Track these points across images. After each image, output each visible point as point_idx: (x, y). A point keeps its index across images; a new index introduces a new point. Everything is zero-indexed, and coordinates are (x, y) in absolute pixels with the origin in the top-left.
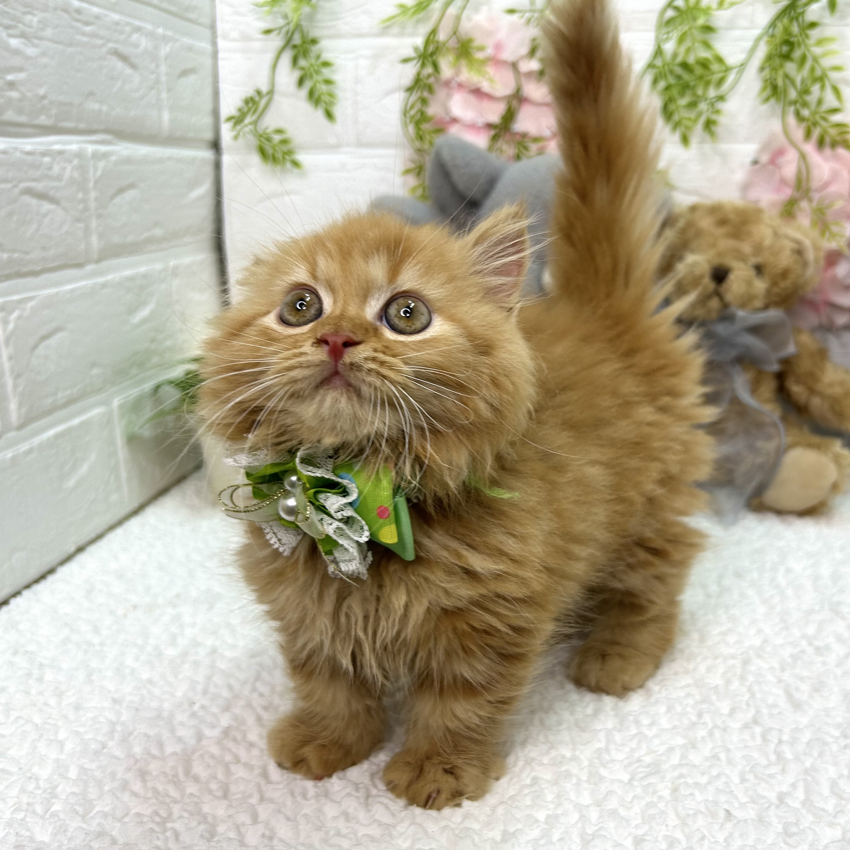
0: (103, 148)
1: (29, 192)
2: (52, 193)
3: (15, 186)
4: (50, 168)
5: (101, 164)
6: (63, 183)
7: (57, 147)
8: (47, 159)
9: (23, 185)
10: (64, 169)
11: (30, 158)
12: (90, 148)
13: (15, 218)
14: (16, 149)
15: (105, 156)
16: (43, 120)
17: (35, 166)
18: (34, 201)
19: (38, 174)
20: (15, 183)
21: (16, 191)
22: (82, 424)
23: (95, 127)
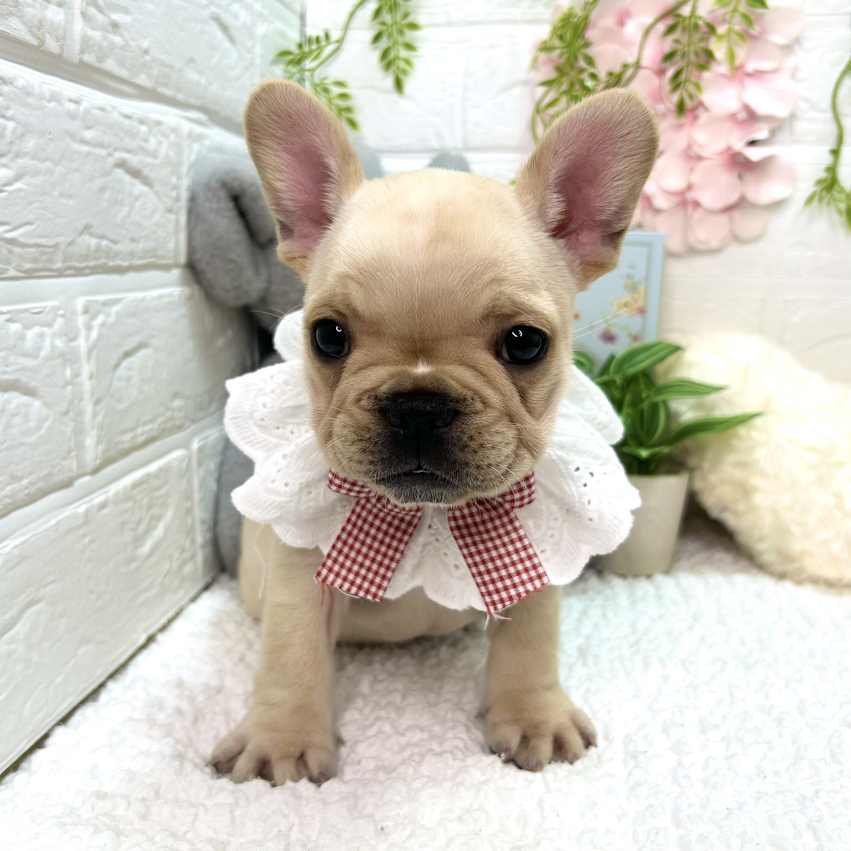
0: (198, 129)
1: (121, 164)
2: (146, 171)
3: (110, 155)
4: (146, 140)
5: (196, 147)
6: (158, 162)
7: (155, 116)
8: (144, 128)
9: (119, 155)
10: (160, 143)
11: (127, 122)
12: (187, 126)
13: (107, 194)
14: (114, 108)
15: (199, 138)
16: (143, 80)
17: (132, 134)
18: (127, 178)
19: (133, 145)
20: (110, 150)
21: (111, 161)
22: (160, 470)
23: (192, 101)
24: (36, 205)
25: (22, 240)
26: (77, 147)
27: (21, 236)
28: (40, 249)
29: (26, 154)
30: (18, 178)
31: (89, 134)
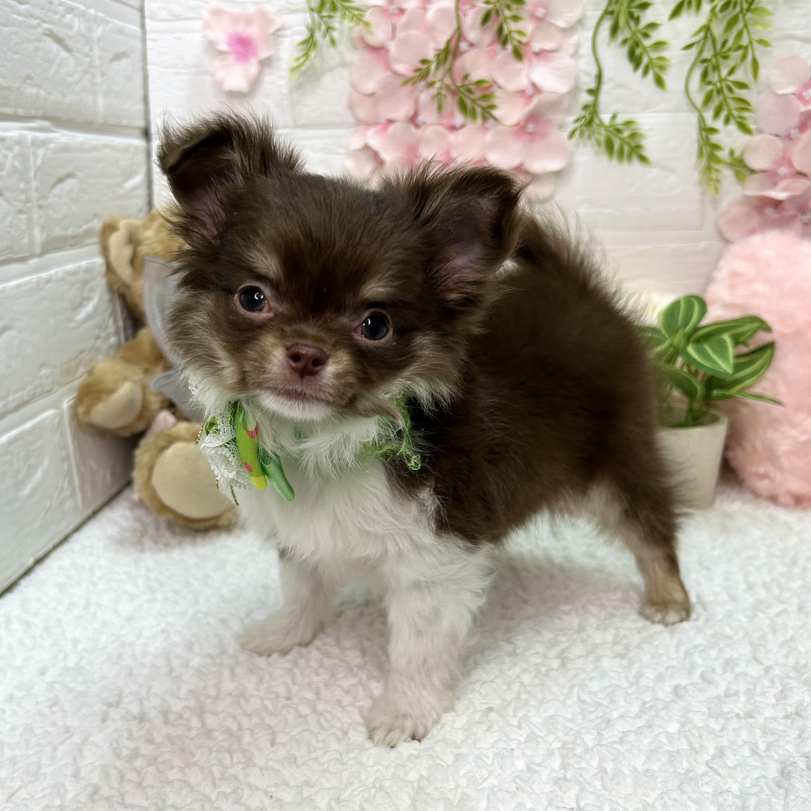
0: (42, 136)
5: (41, 152)
6: (5, 172)
10: (5, 156)
12: (30, 135)
15: (44, 143)
22: (34, 428)
23: (33, 113)
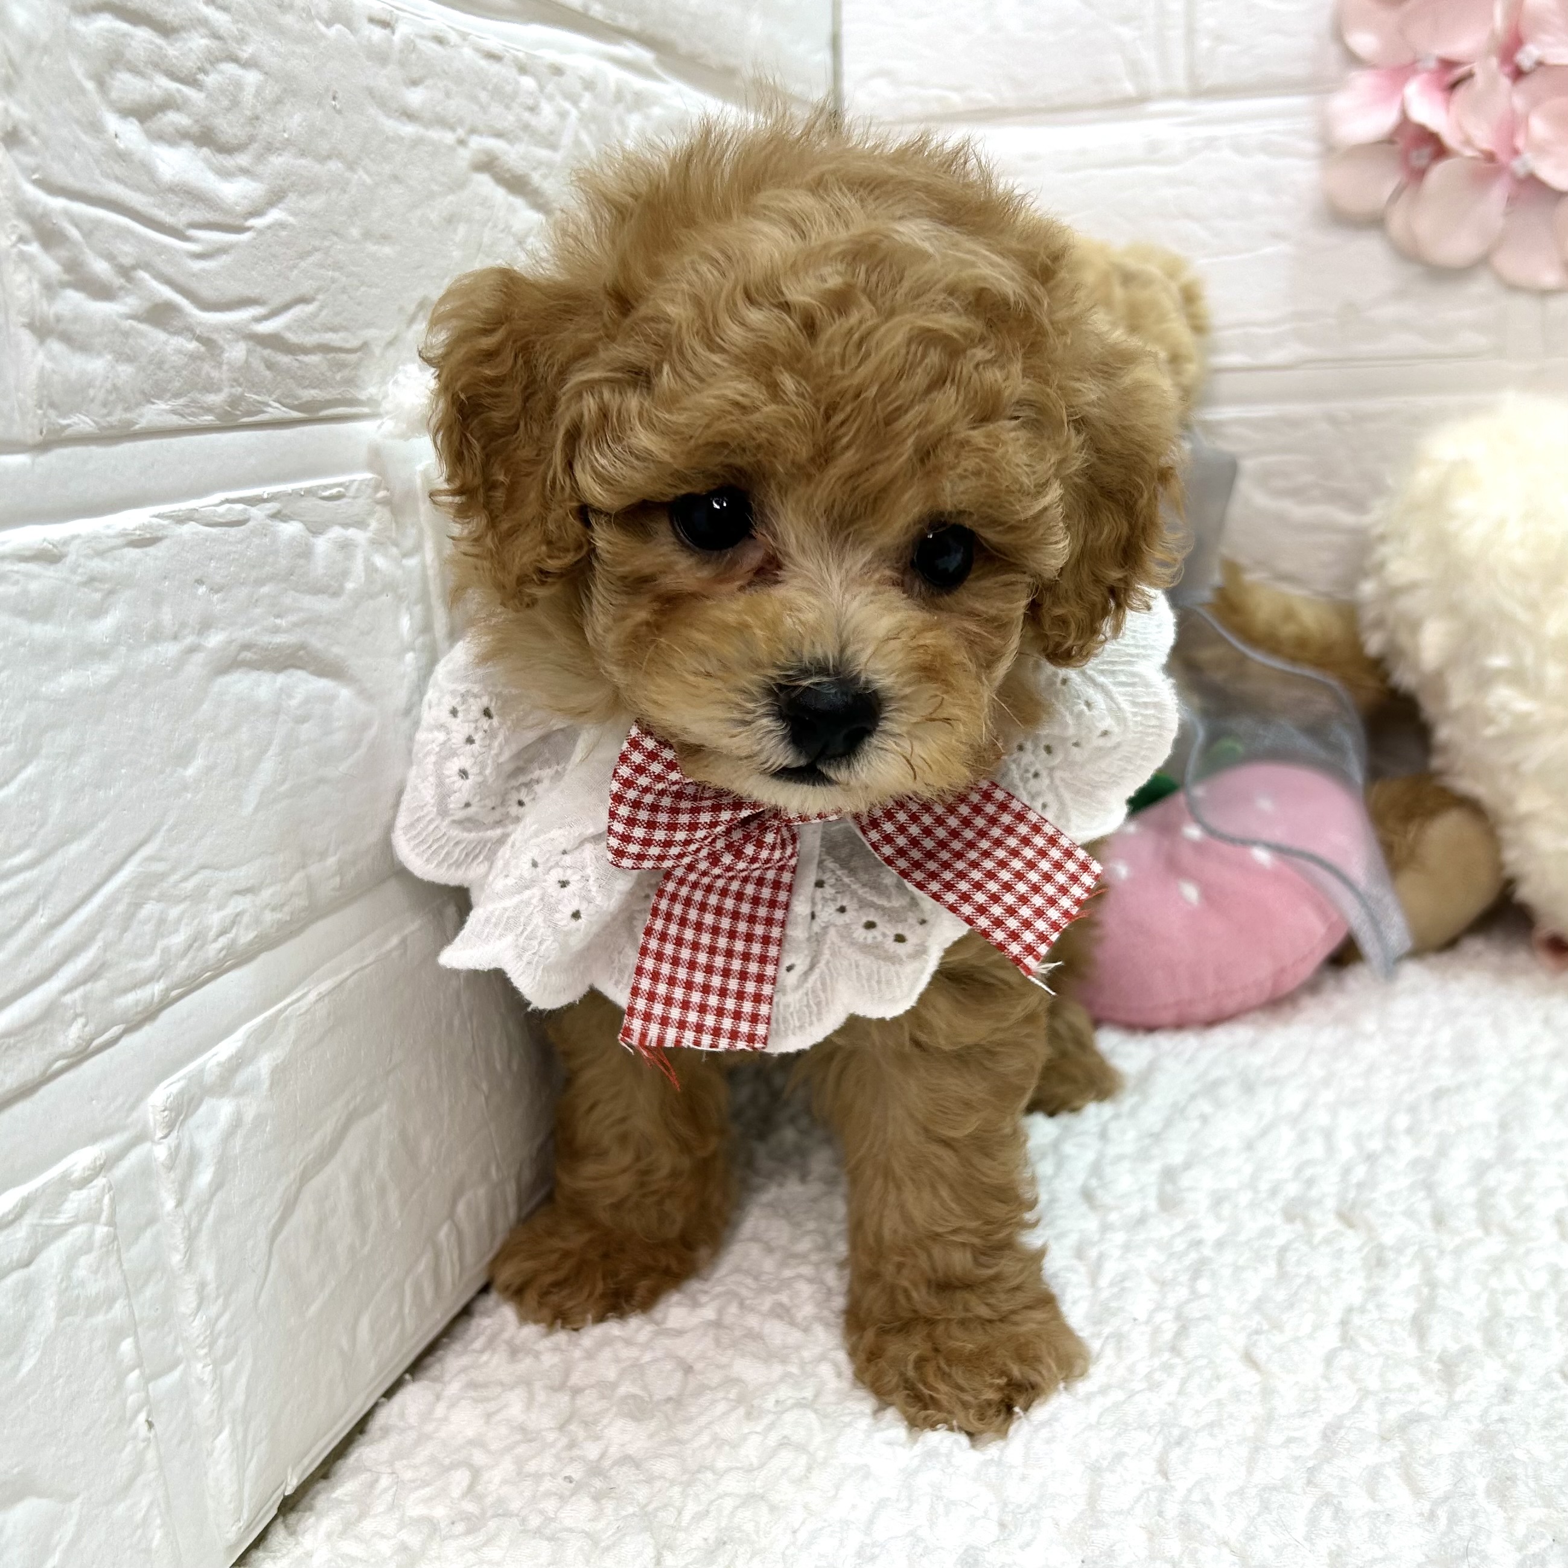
0: (638, 83)
1: (488, 165)
2: (536, 178)
3: (462, 142)
4: (533, 109)
5: (634, 121)
6: (558, 157)
7: (551, 56)
8: (528, 83)
9: (479, 143)
10: (563, 115)
11: (494, 68)
12: (614, 75)
13: (462, 229)
14: (464, 36)
15: (640, 101)
17: (504, 96)
18: (500, 194)
19: (508, 120)
20: (461, 132)
21: (465, 156)
23: (622, 20)
24: (317, 257)
25: (292, 337)
26: (391, 125)
27: (288, 328)
28: (331, 356)
29: (288, 143)
30: (275, 198)
31: (415, 97)
